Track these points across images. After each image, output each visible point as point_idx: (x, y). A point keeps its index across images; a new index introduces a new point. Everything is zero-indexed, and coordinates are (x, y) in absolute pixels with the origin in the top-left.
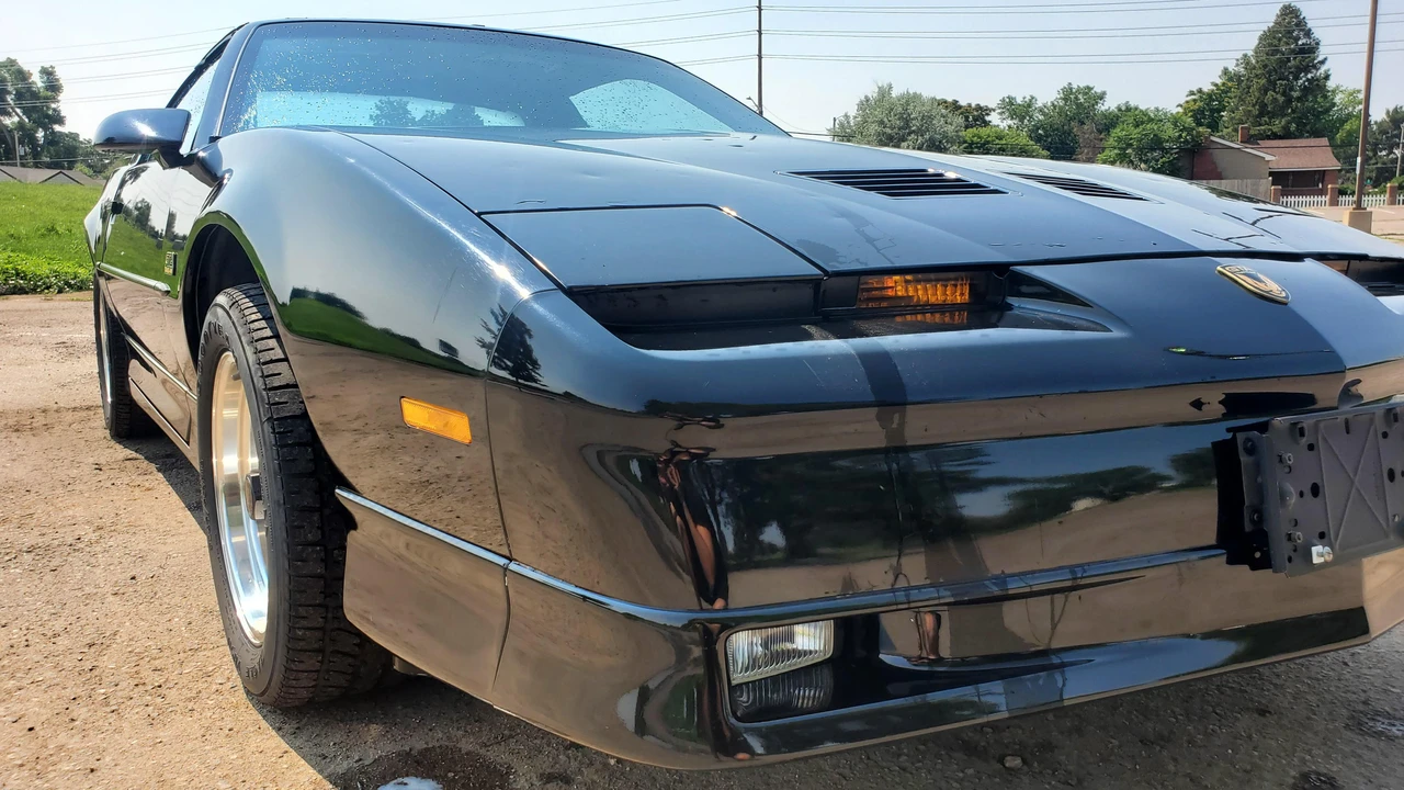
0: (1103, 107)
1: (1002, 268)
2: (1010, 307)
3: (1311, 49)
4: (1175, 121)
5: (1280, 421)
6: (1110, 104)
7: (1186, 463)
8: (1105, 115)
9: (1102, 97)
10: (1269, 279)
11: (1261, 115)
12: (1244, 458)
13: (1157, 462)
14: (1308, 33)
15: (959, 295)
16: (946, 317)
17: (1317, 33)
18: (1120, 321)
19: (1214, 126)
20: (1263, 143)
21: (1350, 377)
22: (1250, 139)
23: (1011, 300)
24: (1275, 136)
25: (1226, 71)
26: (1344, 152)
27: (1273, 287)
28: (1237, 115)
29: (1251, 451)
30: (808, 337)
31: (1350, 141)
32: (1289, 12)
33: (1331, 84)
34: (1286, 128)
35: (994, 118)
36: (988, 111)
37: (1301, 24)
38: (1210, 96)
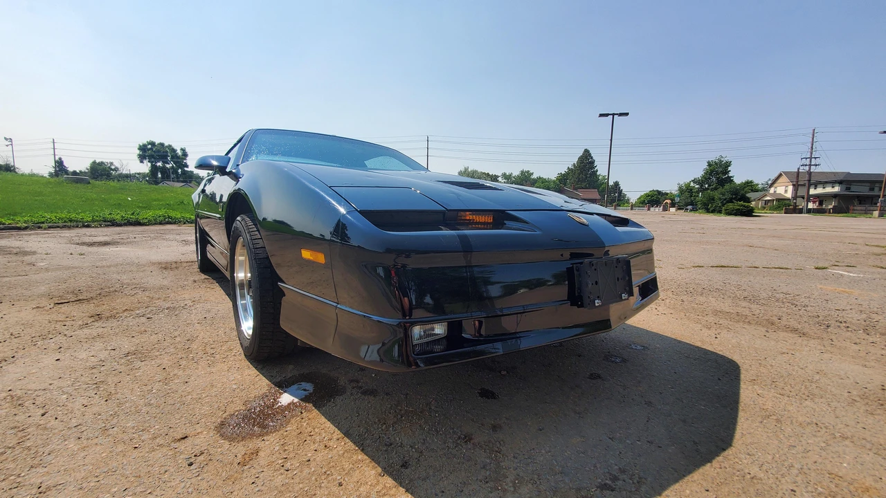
0: (532, 177)
1: (503, 211)
2: (505, 224)
3: (593, 162)
4: (554, 182)
5: (587, 260)
6: (534, 176)
7: (555, 276)
8: (534, 179)
9: (532, 174)
10: (583, 219)
11: (578, 182)
12: (575, 272)
13: (547, 276)
14: (592, 158)
15: (489, 219)
16: (485, 225)
17: (594, 158)
18: (540, 230)
19: (565, 184)
20: (579, 190)
21: (606, 249)
22: (575, 189)
23: (505, 222)
24: (583, 188)
25: (568, 168)
26: (602, 193)
27: (585, 221)
28: (572, 181)
29: (578, 270)
30: (441, 230)
31: (603, 191)
32: (587, 151)
33: (598, 173)
34: (586, 186)
35: (500, 179)
36: (498, 177)
37: (590, 155)
38: (564, 175)
